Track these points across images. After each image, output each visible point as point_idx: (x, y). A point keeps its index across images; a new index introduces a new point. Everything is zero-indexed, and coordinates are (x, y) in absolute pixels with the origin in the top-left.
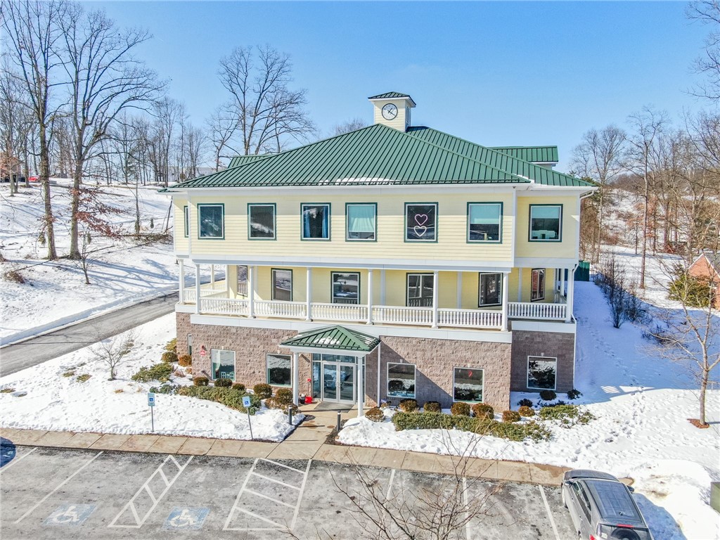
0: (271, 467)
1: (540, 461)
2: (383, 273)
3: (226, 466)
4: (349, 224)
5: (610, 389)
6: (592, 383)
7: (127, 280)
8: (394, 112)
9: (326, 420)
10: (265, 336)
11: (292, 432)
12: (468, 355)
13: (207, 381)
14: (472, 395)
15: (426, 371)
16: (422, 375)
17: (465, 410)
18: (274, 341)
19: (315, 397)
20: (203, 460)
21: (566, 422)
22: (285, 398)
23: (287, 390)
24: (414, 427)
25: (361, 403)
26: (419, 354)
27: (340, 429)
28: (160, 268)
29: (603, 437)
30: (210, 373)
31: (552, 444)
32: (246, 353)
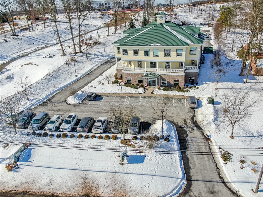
0: (143, 97)
1: (187, 95)
2: (160, 63)
3: (136, 97)
4: (153, 53)
5: (204, 83)
6: (201, 81)
7: (96, 58)
8: (162, 18)
9: (151, 90)
10: (137, 75)
11: (145, 92)
12: (176, 77)
13: (126, 83)
14: (178, 84)
15: (169, 81)
16: (168, 81)
17: (176, 87)
18: (139, 75)
19: (147, 86)
20: (132, 97)
21: (193, 89)
22: (142, 86)
23: (142, 85)
24: (166, 91)
25: (157, 87)
26: (167, 77)
27: (153, 91)
28: (101, 53)
29: (198, 91)
30: (127, 82)
31: (189, 93)
32: (134, 78)
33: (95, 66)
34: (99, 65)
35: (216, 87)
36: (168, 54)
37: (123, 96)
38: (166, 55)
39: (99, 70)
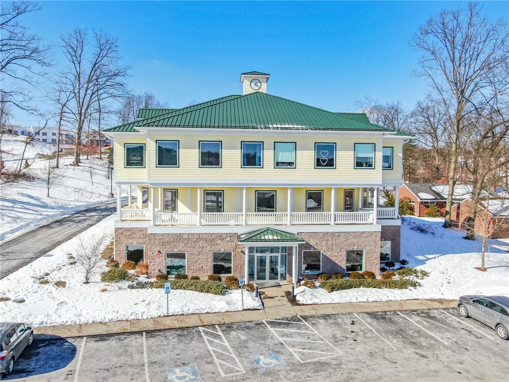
0: (279, 323)
4: (276, 157)
8: (259, 85)
10: (211, 239)
11: (262, 303)
12: (355, 241)
13: (166, 277)
15: (328, 254)
16: (326, 257)
18: (219, 242)
21: (417, 276)
23: (232, 277)
26: (324, 243)
27: (295, 296)
30: (165, 271)
31: (424, 288)
32: (195, 252)
33: (12, 231)
34: (32, 227)
35: (479, 265)
36: (325, 161)
37: (182, 329)
38: (319, 163)
39: (33, 240)
